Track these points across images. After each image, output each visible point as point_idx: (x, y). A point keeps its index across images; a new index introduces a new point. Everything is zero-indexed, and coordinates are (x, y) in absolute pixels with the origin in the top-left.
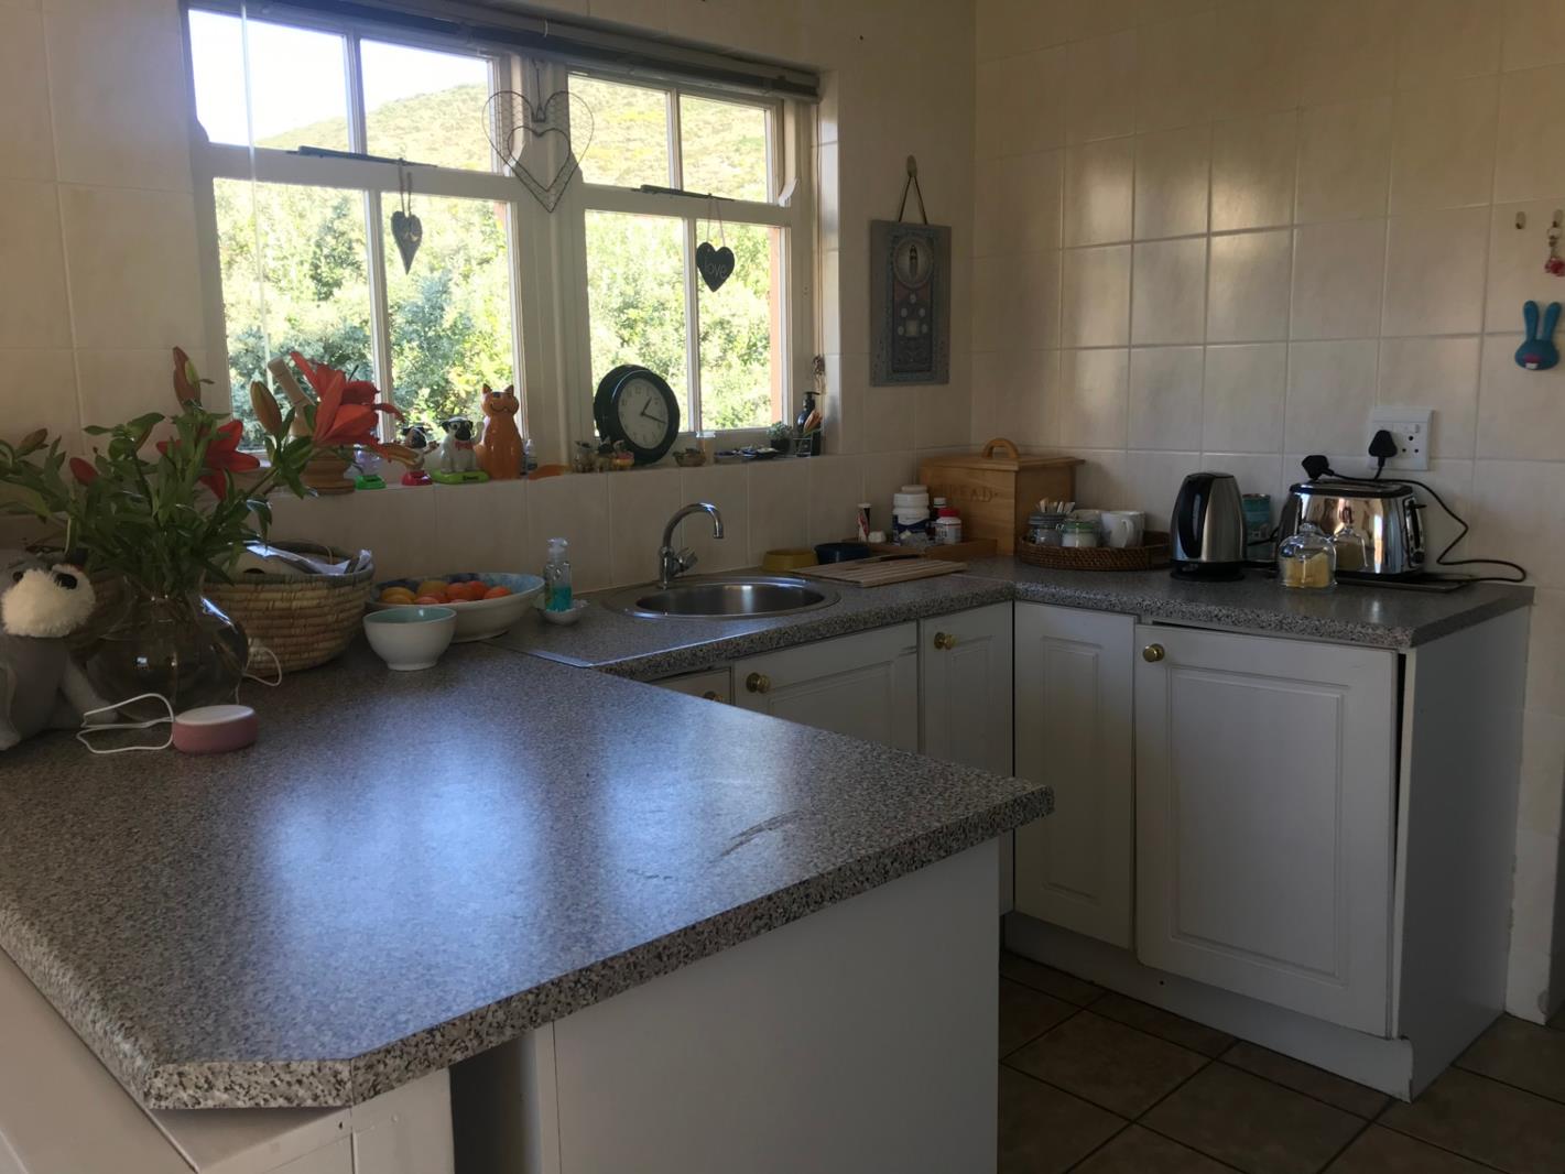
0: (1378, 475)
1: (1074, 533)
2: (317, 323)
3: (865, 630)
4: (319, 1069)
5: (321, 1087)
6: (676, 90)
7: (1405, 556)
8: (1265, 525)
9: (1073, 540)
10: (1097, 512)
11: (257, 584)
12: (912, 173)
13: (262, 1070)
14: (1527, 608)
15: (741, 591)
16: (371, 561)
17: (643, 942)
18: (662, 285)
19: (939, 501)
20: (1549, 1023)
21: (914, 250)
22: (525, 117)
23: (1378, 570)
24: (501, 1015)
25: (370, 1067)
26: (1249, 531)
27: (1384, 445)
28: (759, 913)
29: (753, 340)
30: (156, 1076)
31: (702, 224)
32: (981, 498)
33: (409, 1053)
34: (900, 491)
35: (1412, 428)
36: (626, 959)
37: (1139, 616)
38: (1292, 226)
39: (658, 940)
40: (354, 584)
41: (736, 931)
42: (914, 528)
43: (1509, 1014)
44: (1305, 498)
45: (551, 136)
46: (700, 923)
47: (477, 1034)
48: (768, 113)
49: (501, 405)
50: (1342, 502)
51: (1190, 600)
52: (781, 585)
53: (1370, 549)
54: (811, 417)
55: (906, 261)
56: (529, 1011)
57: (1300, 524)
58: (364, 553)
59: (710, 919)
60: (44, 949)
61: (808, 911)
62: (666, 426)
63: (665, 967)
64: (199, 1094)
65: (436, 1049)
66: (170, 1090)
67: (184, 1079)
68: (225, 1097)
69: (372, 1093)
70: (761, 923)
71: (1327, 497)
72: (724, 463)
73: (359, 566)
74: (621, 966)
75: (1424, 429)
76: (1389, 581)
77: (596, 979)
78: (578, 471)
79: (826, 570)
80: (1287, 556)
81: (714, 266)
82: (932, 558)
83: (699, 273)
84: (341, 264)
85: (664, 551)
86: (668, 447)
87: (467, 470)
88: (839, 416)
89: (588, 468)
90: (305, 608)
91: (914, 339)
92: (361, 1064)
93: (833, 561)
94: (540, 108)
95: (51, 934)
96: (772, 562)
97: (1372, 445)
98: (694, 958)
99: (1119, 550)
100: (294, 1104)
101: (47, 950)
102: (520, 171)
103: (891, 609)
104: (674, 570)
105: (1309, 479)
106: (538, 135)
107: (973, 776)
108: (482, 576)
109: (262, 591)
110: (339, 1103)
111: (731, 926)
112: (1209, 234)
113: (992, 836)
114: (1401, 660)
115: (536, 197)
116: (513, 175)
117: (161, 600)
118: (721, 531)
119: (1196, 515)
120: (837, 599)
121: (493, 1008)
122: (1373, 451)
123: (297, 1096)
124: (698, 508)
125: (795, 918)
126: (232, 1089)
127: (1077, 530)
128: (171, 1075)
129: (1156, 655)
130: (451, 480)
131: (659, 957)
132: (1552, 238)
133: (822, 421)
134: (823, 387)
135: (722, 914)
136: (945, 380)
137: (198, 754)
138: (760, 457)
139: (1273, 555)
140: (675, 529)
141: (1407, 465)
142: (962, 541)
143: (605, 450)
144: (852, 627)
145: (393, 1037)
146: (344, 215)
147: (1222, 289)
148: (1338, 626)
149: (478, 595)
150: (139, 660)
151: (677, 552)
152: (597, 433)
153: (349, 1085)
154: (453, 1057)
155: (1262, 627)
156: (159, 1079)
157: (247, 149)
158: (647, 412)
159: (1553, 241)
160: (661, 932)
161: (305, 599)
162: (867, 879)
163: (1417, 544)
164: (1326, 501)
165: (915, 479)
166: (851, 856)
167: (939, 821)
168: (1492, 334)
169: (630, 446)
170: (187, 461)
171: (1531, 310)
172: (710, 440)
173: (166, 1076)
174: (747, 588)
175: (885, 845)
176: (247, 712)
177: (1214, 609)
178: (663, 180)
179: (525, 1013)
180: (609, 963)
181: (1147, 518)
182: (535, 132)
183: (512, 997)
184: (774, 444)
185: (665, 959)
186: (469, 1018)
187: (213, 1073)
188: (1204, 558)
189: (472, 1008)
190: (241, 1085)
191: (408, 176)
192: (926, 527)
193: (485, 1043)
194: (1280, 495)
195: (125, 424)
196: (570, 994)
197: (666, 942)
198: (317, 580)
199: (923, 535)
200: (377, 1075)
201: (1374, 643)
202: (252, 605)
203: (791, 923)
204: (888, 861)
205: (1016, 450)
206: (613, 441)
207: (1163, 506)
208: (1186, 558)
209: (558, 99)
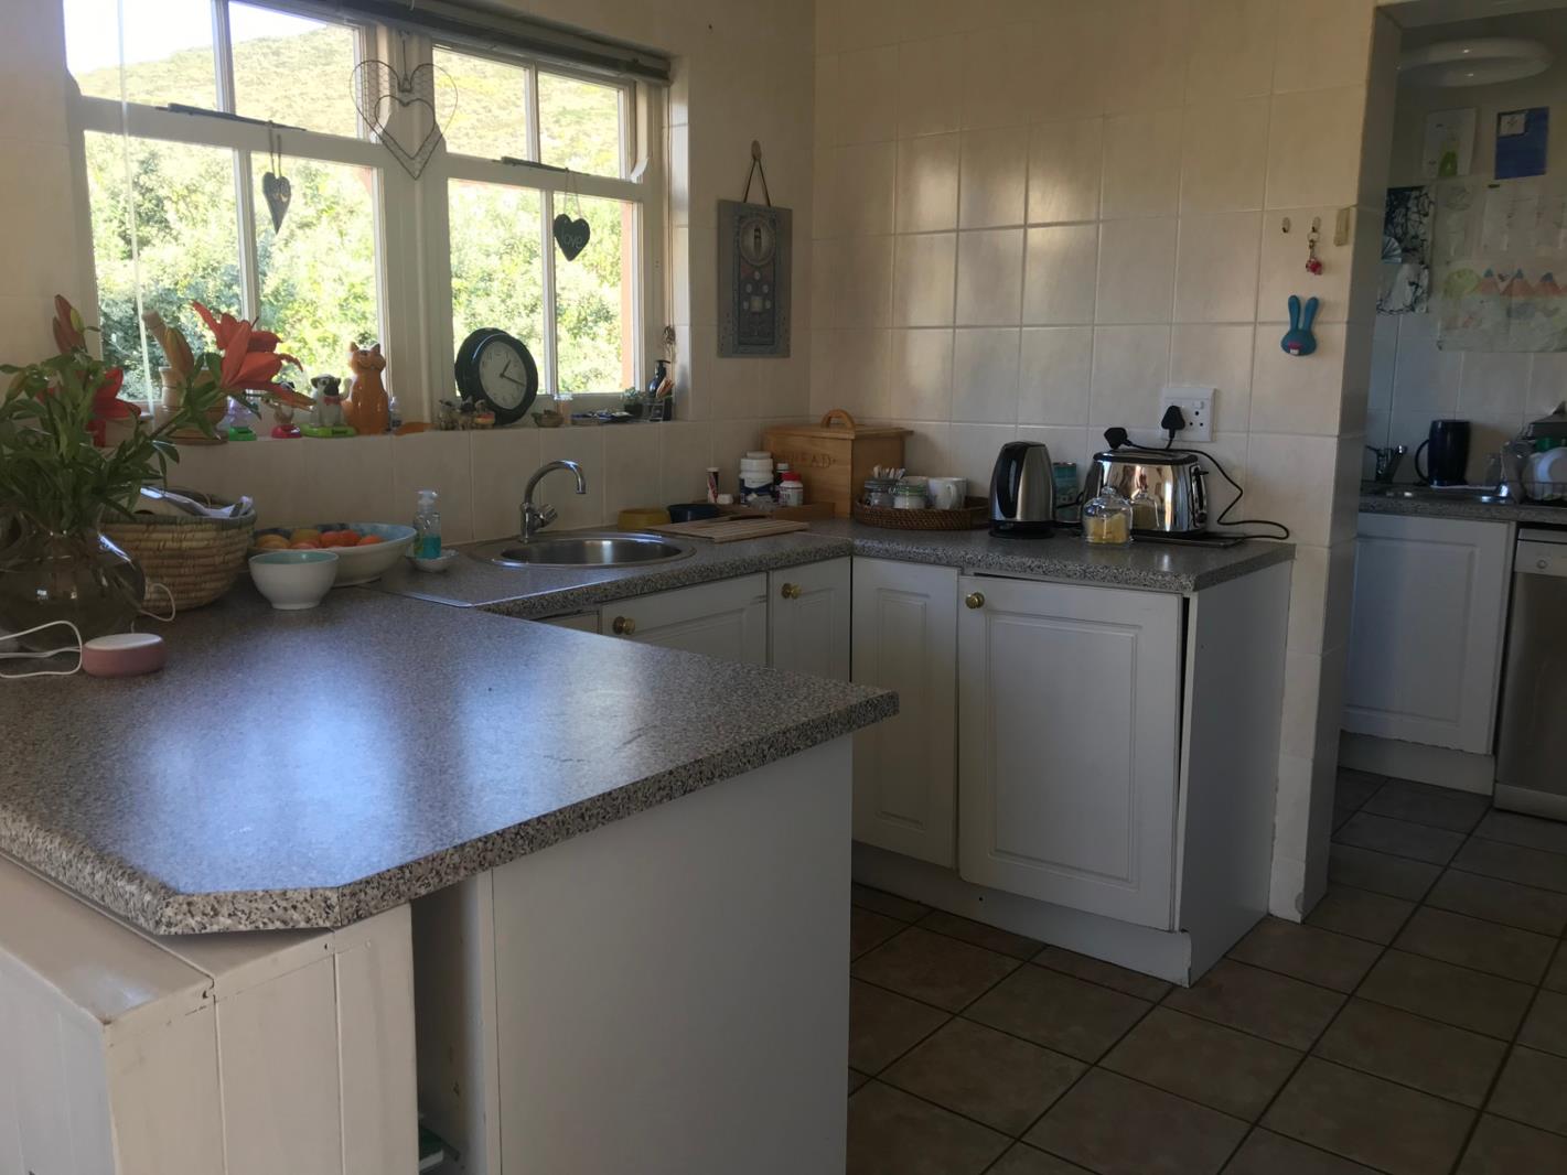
0: (1169, 445)
1: (904, 495)
2: (126, 283)
3: (721, 579)
4: (312, 896)
5: (312, 910)
6: (536, 67)
7: (1191, 517)
8: (1071, 491)
9: (903, 503)
10: (924, 478)
11: (149, 524)
12: (756, 157)
13: (262, 898)
14: (1289, 562)
15: (601, 546)
16: (253, 507)
17: (569, 804)
18: (488, 255)
19: (782, 467)
20: (1303, 922)
21: (757, 230)
22: (392, 86)
23: (1168, 529)
24: (456, 859)
25: (353, 894)
26: (1058, 495)
27: (1174, 419)
28: (662, 785)
29: (583, 314)
30: (167, 906)
31: (559, 197)
32: (821, 465)
33: (384, 885)
34: (746, 457)
35: (1198, 404)
36: (556, 816)
37: (963, 569)
38: (1098, 221)
39: (581, 803)
40: (240, 527)
41: (644, 799)
42: (759, 491)
43: (1271, 915)
44: (1107, 465)
45: (416, 106)
46: (615, 790)
47: (438, 873)
48: (621, 93)
49: (367, 363)
50: (1138, 468)
51: (1006, 553)
52: (640, 540)
53: (1162, 512)
54: (663, 384)
55: (750, 241)
56: (479, 856)
57: (1102, 486)
58: (245, 499)
59: (622, 788)
60: (24, 823)
61: (701, 786)
62: (524, 389)
63: (587, 826)
64: (206, 919)
65: (405, 883)
66: (179, 918)
67: (192, 908)
68: (229, 922)
69: (355, 917)
70: (664, 793)
71: (1127, 464)
72: (582, 425)
73: (242, 511)
74: (552, 823)
75: (1208, 404)
76: (1177, 539)
77: (532, 832)
78: (442, 429)
79: (678, 527)
80: (1090, 515)
81: (571, 236)
82: (778, 519)
83: (556, 243)
84: (148, 221)
85: (526, 506)
86: (527, 408)
87: (335, 425)
88: (689, 384)
89: (451, 426)
90: (194, 549)
91: (760, 314)
92: (347, 891)
93: (685, 520)
94: (406, 79)
95: (26, 814)
96: (626, 520)
97: (1165, 417)
98: (610, 820)
99: (944, 511)
100: (290, 927)
101: (27, 825)
102: (386, 136)
103: (744, 560)
104: (535, 525)
105: (1110, 448)
106: (405, 105)
107: (831, 685)
108: (352, 526)
109: (154, 531)
110: (328, 924)
111: (640, 795)
112: (1026, 226)
113: (849, 730)
114: (1186, 602)
115: (402, 164)
116: (380, 142)
117: (58, 536)
118: (584, 488)
119: (1012, 479)
120: (693, 552)
121: (450, 852)
122: (1165, 424)
123: (292, 919)
124: (558, 465)
125: (691, 791)
126: (235, 915)
127: (907, 493)
128: (180, 905)
129: (977, 603)
130: (320, 434)
131: (582, 817)
132: (1312, 241)
133: (673, 388)
134: (674, 356)
135: (633, 784)
136: (786, 353)
137: (111, 677)
138: (615, 420)
139: (1079, 517)
140: (537, 485)
141: (1194, 437)
142: (804, 504)
143: (466, 409)
144: (709, 576)
145: (370, 872)
146: (152, 171)
147: (1037, 279)
148: (1133, 574)
149: (353, 540)
150: (39, 592)
151: (537, 508)
152: (458, 394)
153: (337, 909)
154: (418, 891)
155: (1069, 576)
156: (169, 908)
157: (119, 104)
158: (506, 374)
159: (1313, 244)
160: (584, 797)
161: (195, 539)
162: (749, 761)
163: (1201, 506)
164: (1125, 467)
165: (759, 446)
166: (736, 742)
167: (806, 717)
168: (1264, 323)
169: (491, 406)
170: (76, 406)
171: (1294, 303)
172: (568, 403)
173: (176, 906)
174: (607, 544)
175: (763, 734)
176: (156, 639)
177: (1028, 561)
178: (522, 152)
179: (475, 857)
180: (543, 820)
181: (968, 485)
182: (401, 102)
183: (465, 843)
184: (627, 408)
185: (587, 819)
186: (431, 858)
187: (218, 902)
188: (1019, 517)
189: (432, 852)
190: (243, 912)
191: (278, 138)
192: (770, 490)
193: (444, 881)
194: (1085, 463)
195: (39, 364)
196: (512, 843)
197: (588, 804)
198: (207, 522)
199: (768, 498)
200: (359, 902)
201: (1164, 588)
202: (143, 545)
203: (687, 795)
204: (766, 747)
205: (852, 422)
206: (475, 401)
207: (983, 475)
208: (1003, 518)
209: (424, 71)
